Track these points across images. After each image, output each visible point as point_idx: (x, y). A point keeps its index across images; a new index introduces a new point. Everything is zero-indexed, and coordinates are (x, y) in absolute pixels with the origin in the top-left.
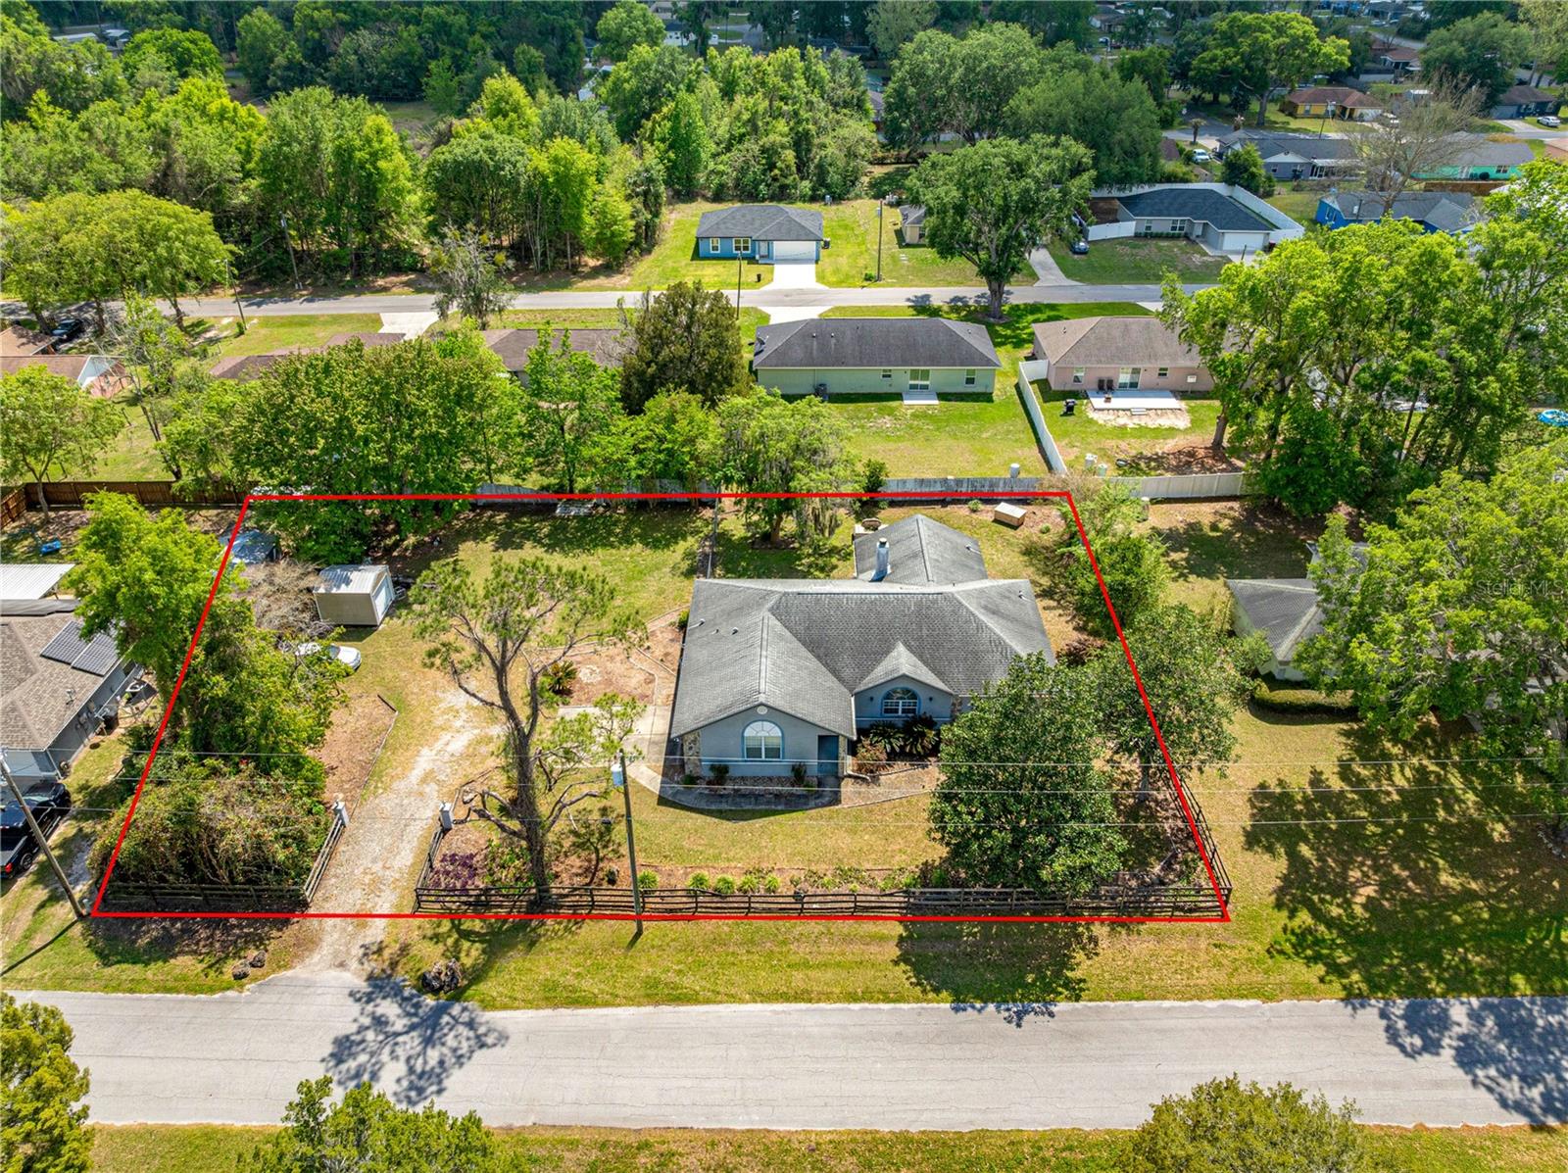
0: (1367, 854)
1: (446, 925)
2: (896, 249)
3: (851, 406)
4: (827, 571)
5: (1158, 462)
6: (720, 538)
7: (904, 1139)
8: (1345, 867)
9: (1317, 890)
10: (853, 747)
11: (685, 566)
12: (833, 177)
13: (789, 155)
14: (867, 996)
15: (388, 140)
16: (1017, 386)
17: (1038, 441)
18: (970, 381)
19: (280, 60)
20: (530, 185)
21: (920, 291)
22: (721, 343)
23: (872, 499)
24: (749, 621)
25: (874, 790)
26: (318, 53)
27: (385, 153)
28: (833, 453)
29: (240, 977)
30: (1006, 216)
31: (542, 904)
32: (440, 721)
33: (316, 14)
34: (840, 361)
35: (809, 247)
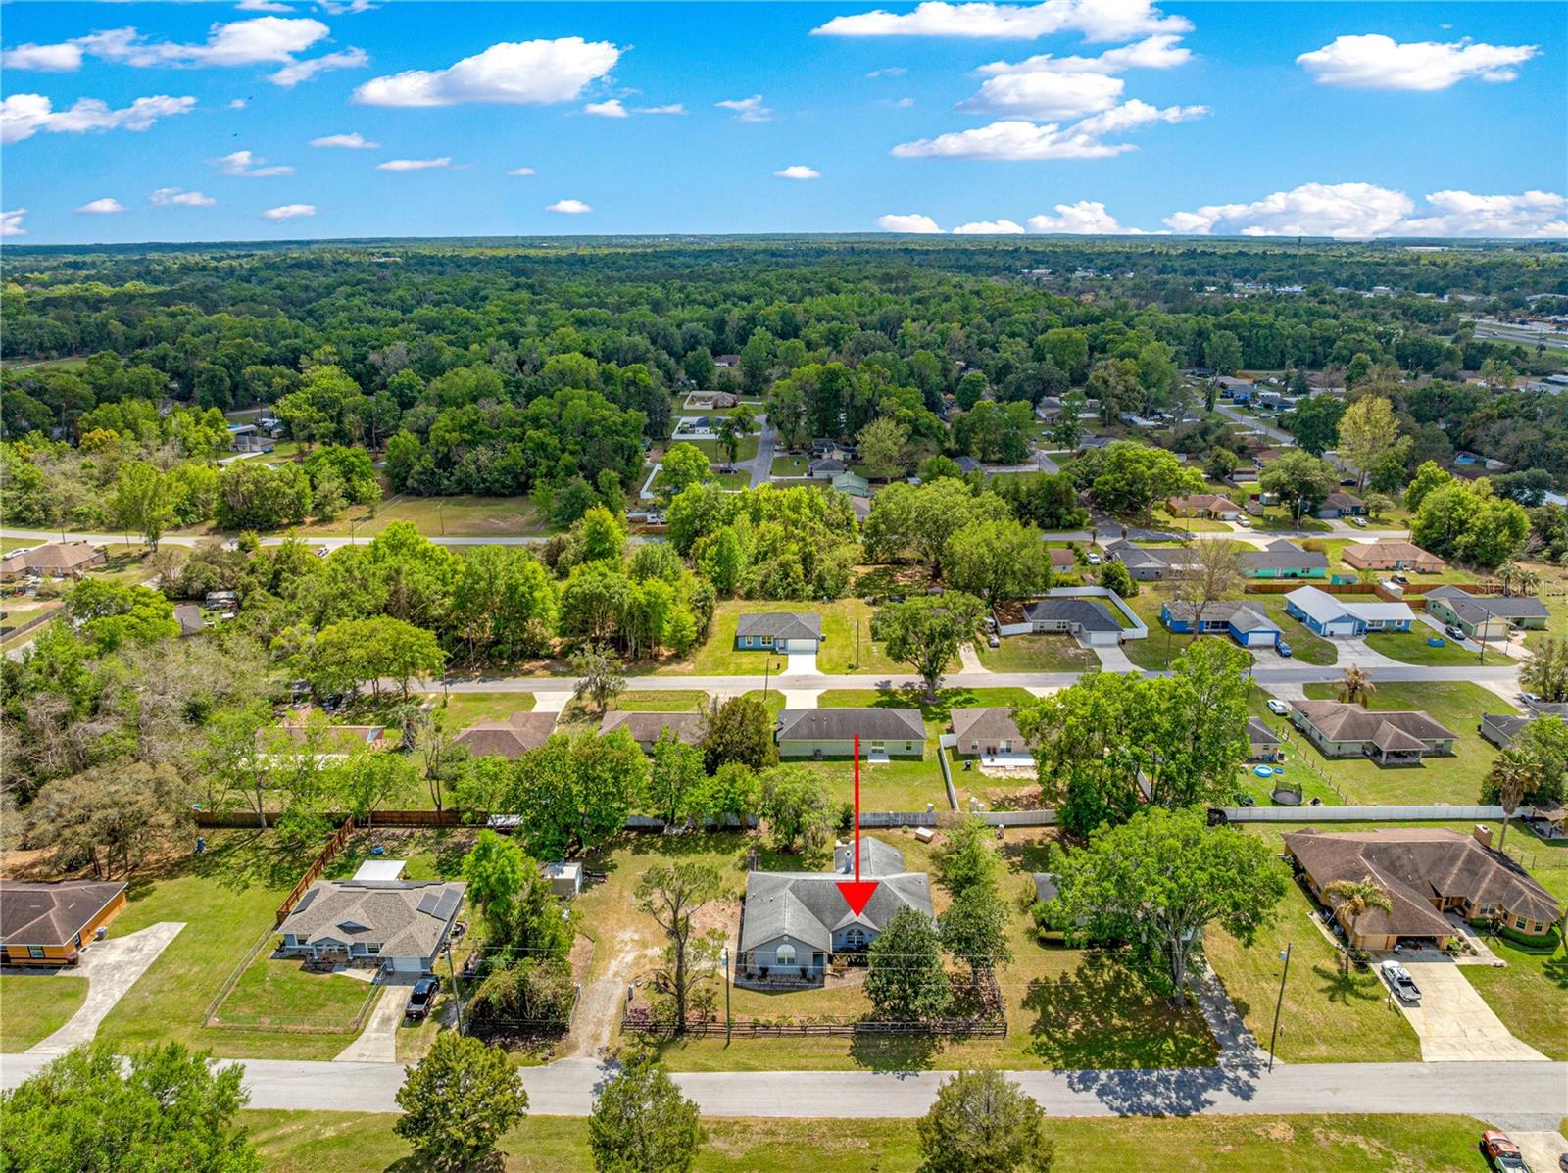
0: (1080, 1010)
1: (637, 1040)
2: (870, 643)
3: (836, 764)
4: (820, 867)
5: (1016, 801)
6: (760, 848)
7: (849, 1121)
8: (1068, 1016)
9: (1052, 1026)
10: (831, 960)
11: (740, 864)
12: (829, 583)
13: (799, 569)
14: (835, 1068)
15: (540, 578)
16: (939, 750)
17: (947, 787)
18: (909, 748)
19: (417, 468)
20: (630, 607)
21: (884, 678)
22: (759, 732)
23: (847, 824)
24: (779, 894)
25: (840, 981)
26: (446, 462)
27: (538, 587)
28: (823, 801)
29: (544, 1060)
30: (933, 640)
31: (681, 1030)
32: (618, 947)
33: (447, 436)
34: (829, 736)
35: (812, 643)
